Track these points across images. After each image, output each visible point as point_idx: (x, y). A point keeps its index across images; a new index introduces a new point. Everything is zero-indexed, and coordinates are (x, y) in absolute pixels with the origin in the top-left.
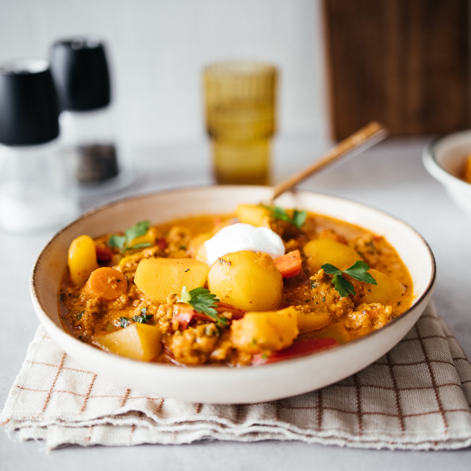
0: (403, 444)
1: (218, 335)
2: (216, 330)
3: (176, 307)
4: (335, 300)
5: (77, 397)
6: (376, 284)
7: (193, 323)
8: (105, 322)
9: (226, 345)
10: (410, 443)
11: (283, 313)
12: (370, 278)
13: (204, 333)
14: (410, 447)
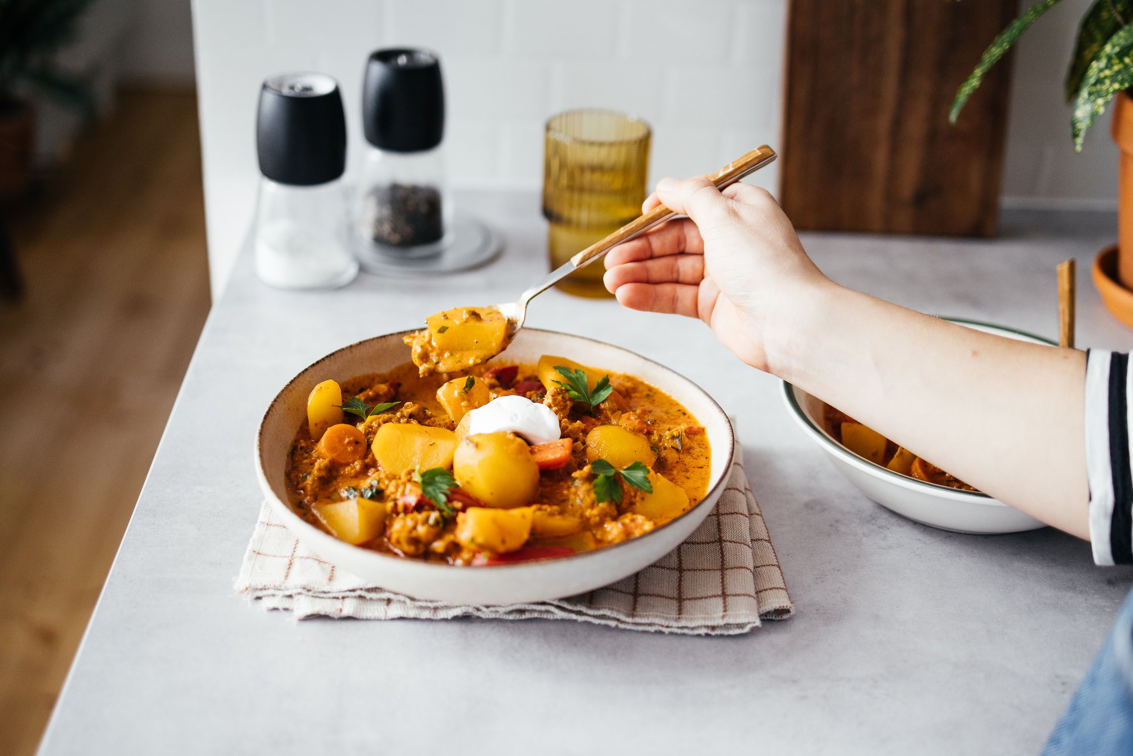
0: (678, 628)
1: (441, 525)
2: (440, 520)
3: (409, 486)
4: (592, 506)
5: (323, 564)
6: (651, 492)
7: (419, 507)
8: (332, 489)
9: (449, 538)
10: (687, 627)
11: (517, 512)
12: (647, 484)
13: (426, 521)
14: (686, 631)
